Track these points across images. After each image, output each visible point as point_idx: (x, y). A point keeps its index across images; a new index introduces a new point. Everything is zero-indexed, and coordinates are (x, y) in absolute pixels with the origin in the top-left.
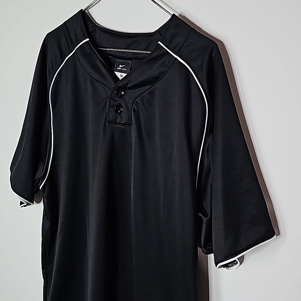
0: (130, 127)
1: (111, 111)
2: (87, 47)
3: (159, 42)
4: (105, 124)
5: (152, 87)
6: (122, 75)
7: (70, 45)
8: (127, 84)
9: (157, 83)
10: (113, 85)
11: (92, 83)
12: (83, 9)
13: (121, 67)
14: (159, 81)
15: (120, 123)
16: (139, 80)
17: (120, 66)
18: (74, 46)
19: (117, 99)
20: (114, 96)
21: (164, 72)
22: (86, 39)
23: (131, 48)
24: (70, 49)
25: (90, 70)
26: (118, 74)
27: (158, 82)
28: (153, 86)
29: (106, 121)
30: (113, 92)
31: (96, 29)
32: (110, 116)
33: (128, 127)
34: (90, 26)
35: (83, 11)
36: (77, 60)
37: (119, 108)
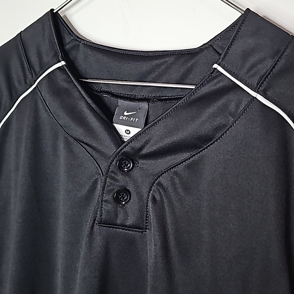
0: (142, 232)
1: (106, 201)
2: (60, 77)
3: (215, 66)
4: (92, 227)
5: (194, 155)
6: (128, 130)
7: (28, 73)
8: (141, 149)
9: (207, 148)
10: (111, 149)
11: (68, 144)
12: (55, 9)
13: (126, 116)
14: (211, 144)
15: (123, 226)
16: (167, 141)
17: (126, 114)
18: (36, 75)
19: (120, 177)
20: (112, 172)
21: (225, 126)
22: (59, 61)
23: (149, 78)
24: (28, 82)
25: (64, 119)
26: (121, 129)
27: (209, 146)
28: (197, 154)
29: (95, 220)
30: (111, 163)
31: (79, 45)
32: (103, 212)
33: (139, 232)
34: (67, 39)
35: (54, 12)
36: (40, 102)
37: (123, 195)
